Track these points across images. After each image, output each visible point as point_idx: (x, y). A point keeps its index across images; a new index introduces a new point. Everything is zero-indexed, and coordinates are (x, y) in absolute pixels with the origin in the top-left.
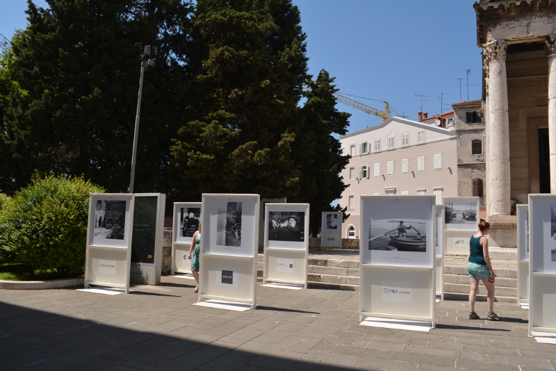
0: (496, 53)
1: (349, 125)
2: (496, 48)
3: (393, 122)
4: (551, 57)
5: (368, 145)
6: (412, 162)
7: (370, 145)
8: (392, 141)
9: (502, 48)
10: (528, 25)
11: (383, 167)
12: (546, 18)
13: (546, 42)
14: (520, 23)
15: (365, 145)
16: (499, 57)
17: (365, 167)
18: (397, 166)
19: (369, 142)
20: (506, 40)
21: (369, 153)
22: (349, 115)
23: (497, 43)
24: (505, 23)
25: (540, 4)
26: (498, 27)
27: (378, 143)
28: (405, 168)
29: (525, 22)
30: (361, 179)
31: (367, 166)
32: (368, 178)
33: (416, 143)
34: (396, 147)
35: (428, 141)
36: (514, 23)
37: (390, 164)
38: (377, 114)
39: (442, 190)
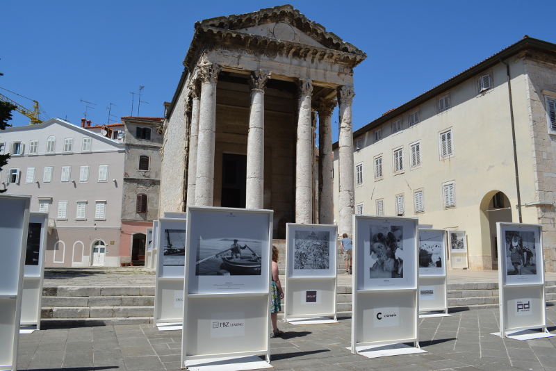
0: (210, 75)
1: (11, 119)
2: (210, 71)
3: (55, 124)
4: (255, 91)
5: (22, 146)
6: (74, 171)
7: (24, 145)
8: (52, 145)
9: (216, 72)
10: (239, 57)
11: (39, 172)
12: (253, 56)
13: (252, 76)
14: (232, 54)
15: (17, 145)
16: (212, 80)
17: (15, 171)
18: (56, 173)
19: (23, 142)
20: (220, 66)
21: (22, 156)
23: (212, 66)
24: (220, 49)
25: (251, 42)
26: (214, 52)
27: (35, 146)
28: (65, 176)
29: (237, 54)
30: (8, 184)
31: (18, 170)
32: (18, 184)
33: (80, 151)
34: (57, 152)
35: (93, 151)
36: (228, 52)
37: (47, 172)
38: (24, 113)
39: (105, 202)
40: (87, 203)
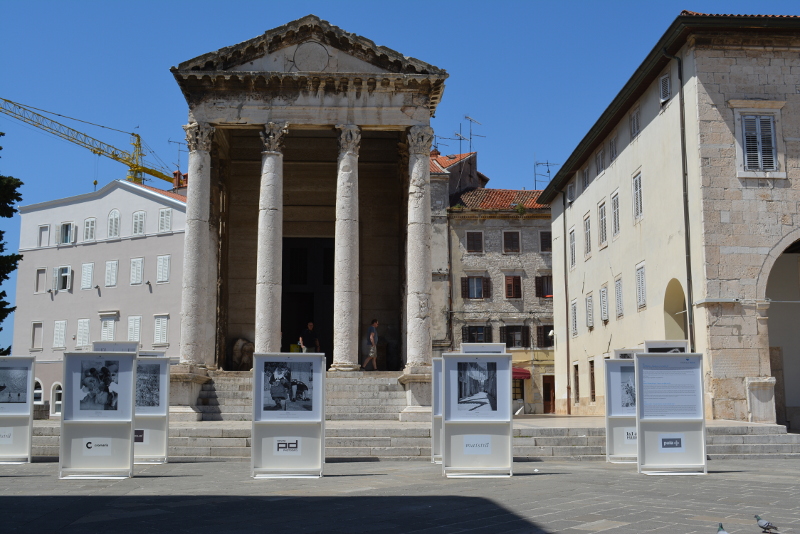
0: (197, 140)
2: (197, 134)
3: (119, 191)
4: (265, 154)
5: (73, 229)
6: (149, 265)
7: (76, 228)
8: (115, 224)
9: (206, 134)
10: (240, 108)
11: (98, 272)
12: (261, 102)
13: (261, 133)
14: (230, 103)
15: (66, 228)
16: (200, 147)
17: (64, 270)
18: (122, 270)
19: (74, 223)
20: (212, 125)
21: (74, 245)
22: (19, 184)
23: (199, 127)
24: (211, 100)
25: (255, 82)
26: (202, 105)
27: (91, 227)
28: (135, 276)
29: (237, 103)
30: (56, 292)
31: (70, 268)
32: (71, 291)
33: (156, 232)
34: (122, 236)
35: (175, 230)
36: (223, 102)
37: (111, 266)
40: (168, 317)
